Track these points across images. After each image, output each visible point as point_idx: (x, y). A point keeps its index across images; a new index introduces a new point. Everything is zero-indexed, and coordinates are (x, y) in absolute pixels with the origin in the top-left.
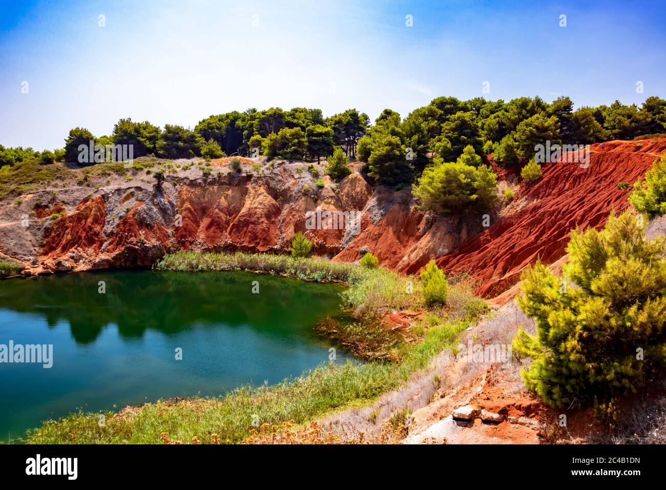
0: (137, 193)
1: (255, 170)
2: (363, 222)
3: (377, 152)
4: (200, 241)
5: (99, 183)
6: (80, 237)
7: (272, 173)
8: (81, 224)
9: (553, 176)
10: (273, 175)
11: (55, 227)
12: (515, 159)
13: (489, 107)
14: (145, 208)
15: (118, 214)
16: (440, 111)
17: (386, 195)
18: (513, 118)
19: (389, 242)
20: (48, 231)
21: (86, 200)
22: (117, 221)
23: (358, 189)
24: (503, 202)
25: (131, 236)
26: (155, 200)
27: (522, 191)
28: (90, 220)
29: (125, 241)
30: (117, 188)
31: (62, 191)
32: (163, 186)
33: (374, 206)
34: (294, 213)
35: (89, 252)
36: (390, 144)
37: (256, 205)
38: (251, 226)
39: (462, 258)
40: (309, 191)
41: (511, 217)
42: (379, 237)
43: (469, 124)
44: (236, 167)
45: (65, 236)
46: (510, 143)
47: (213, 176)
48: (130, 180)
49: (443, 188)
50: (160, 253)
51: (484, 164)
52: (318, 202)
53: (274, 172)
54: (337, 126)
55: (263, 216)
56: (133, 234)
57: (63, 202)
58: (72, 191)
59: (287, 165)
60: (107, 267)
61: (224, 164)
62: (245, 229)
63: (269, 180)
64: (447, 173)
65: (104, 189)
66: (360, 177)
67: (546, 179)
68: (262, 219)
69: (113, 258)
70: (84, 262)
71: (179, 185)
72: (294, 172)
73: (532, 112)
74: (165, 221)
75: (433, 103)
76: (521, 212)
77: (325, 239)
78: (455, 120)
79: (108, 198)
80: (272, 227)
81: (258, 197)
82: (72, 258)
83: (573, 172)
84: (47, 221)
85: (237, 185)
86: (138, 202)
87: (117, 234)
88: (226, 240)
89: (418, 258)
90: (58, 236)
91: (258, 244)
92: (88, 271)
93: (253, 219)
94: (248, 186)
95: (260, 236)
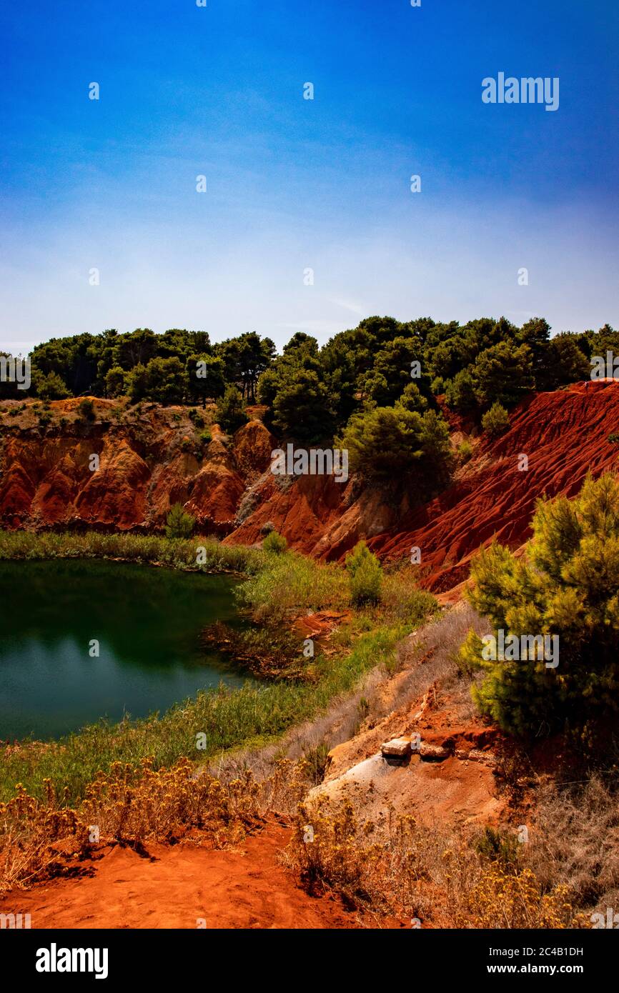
1: (113, 417)
2: (266, 488)
3: (285, 391)
4: (34, 516)
7: (138, 420)
9: (524, 425)
10: (140, 424)
12: (474, 401)
13: (439, 332)
16: (373, 336)
18: (471, 346)
19: (302, 515)
23: (259, 443)
24: (458, 460)
27: (483, 445)
34: (169, 476)
36: (302, 380)
37: (115, 466)
39: (402, 537)
40: (190, 445)
41: (468, 481)
42: (288, 510)
43: (412, 354)
44: (87, 410)
46: (466, 380)
47: (54, 424)
49: (376, 441)
51: (432, 409)
52: (204, 461)
53: (142, 419)
54: (230, 355)
55: (126, 480)
59: (160, 409)
61: (69, 407)
62: (100, 499)
63: (134, 430)
64: (381, 421)
66: (262, 426)
67: (514, 429)
68: (125, 486)
71: (6, 436)
72: (170, 419)
73: (496, 339)
75: (363, 325)
76: (482, 475)
77: (213, 513)
78: (392, 349)
80: (138, 495)
81: (118, 454)
83: (551, 420)
85: (88, 438)
88: (73, 515)
89: (342, 538)
91: (118, 520)
93: (111, 485)
94: (103, 439)
95: (121, 509)
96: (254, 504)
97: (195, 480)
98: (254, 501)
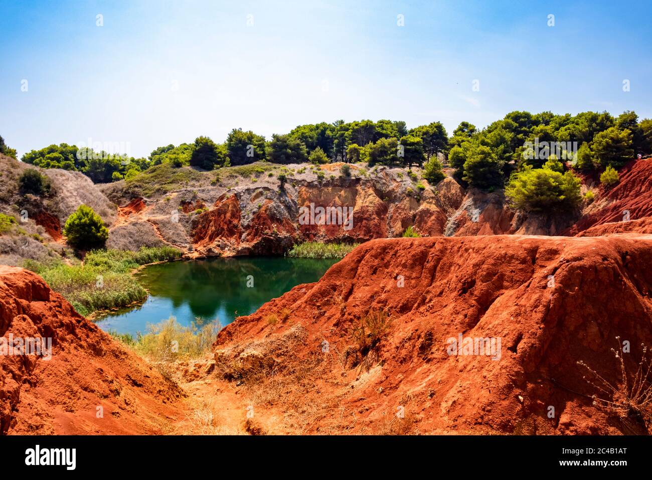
0: (265, 193)
1: (362, 174)
2: (462, 219)
3: (472, 160)
4: (321, 233)
5: (229, 184)
6: (223, 229)
7: (377, 177)
8: (221, 218)
9: (629, 180)
10: (378, 179)
11: (201, 220)
12: (592, 166)
13: (558, 120)
14: (275, 205)
15: (251, 210)
16: (516, 124)
17: (480, 196)
18: (584, 130)
20: (195, 224)
21: (221, 198)
22: (251, 216)
23: (453, 192)
24: (585, 202)
25: (266, 229)
26: (282, 199)
27: (601, 193)
28: (228, 215)
29: (261, 233)
30: (246, 188)
31: (200, 190)
32: (285, 187)
33: (470, 206)
34: (400, 211)
35: (231, 241)
36: (483, 153)
37: (367, 204)
38: (364, 221)
40: (412, 192)
41: (594, 215)
43: (552, 136)
44: (346, 172)
45: (210, 228)
46: (587, 152)
47: (326, 179)
48: (255, 181)
49: (536, 189)
50: (291, 243)
52: (421, 202)
53: (379, 176)
54: (425, 136)
55: (374, 213)
56: (267, 227)
57: (203, 199)
58: (208, 190)
59: (388, 170)
60: (248, 254)
61: (332, 169)
62: (359, 224)
63: (375, 183)
64: (538, 178)
65: (236, 188)
66: (454, 181)
67: (623, 183)
68: (374, 216)
69: (253, 247)
70: (229, 250)
71: (298, 186)
72: (396, 176)
73: (603, 127)
74: (291, 217)
75: (508, 117)
76: (603, 211)
77: (430, 233)
78: (538, 133)
79: (240, 196)
80: (382, 223)
81: (368, 197)
82: (219, 246)
83: (648, 177)
84: (193, 215)
85: (349, 187)
86: (268, 200)
87: (253, 227)
88: (344, 233)
90: (204, 227)
91: (371, 236)
92: (233, 257)
93: (366, 216)
94: (357, 188)
95: (373, 230)
96: (455, 228)
97: (417, 213)
98: (455, 226)
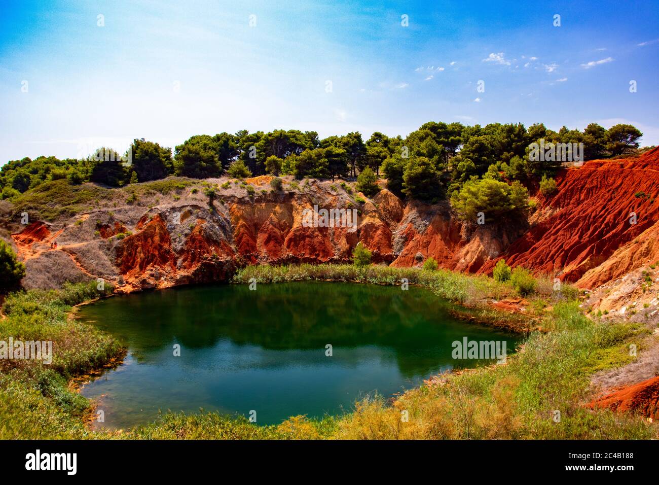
0: (195, 211)
1: (294, 188)
2: (409, 232)
4: (263, 254)
5: (149, 202)
6: (153, 255)
7: (310, 191)
8: (149, 243)
9: (568, 189)
10: (312, 193)
11: (125, 246)
14: (209, 225)
15: (182, 232)
17: (424, 208)
19: (439, 248)
20: (119, 251)
21: (144, 219)
22: (184, 239)
23: (392, 204)
24: (529, 210)
25: (204, 253)
26: (214, 218)
27: (543, 202)
28: (157, 239)
29: (199, 257)
30: (171, 207)
31: (115, 210)
32: (214, 204)
33: (415, 218)
35: (166, 269)
36: (423, 163)
38: (307, 239)
39: (516, 257)
40: (352, 205)
42: (429, 245)
44: (278, 185)
45: (138, 255)
47: (258, 194)
48: (178, 199)
49: (489, 200)
50: (234, 267)
51: (518, 180)
52: (364, 216)
53: (312, 190)
55: (317, 230)
56: (205, 251)
57: (121, 221)
58: (125, 210)
59: (319, 183)
60: (187, 283)
61: (259, 183)
62: (302, 242)
63: (310, 197)
65: (158, 207)
66: (390, 193)
67: (562, 191)
68: (317, 233)
69: (193, 274)
70: (166, 280)
71: (227, 203)
72: (329, 189)
74: (226, 238)
76: (551, 219)
77: (379, 248)
79: (166, 216)
80: (326, 240)
82: (152, 275)
83: (584, 186)
84: (115, 240)
85: (283, 202)
86: (199, 220)
87: (188, 251)
88: (288, 253)
89: (474, 260)
90: (130, 254)
91: (318, 255)
92: (173, 288)
93: (308, 233)
94: (293, 203)
95: (318, 248)
96: (404, 242)
97: (361, 228)
98: (403, 240)
